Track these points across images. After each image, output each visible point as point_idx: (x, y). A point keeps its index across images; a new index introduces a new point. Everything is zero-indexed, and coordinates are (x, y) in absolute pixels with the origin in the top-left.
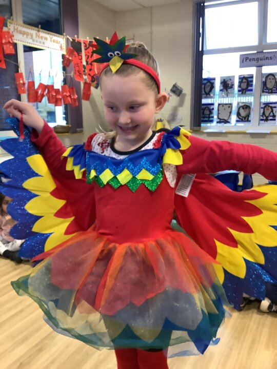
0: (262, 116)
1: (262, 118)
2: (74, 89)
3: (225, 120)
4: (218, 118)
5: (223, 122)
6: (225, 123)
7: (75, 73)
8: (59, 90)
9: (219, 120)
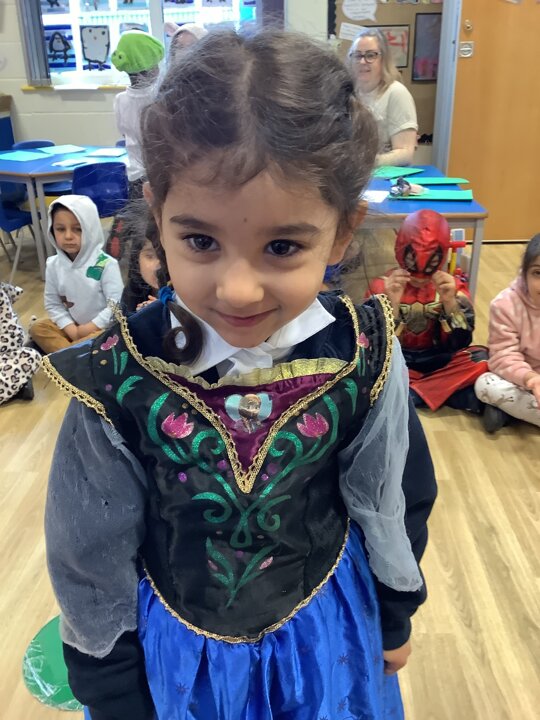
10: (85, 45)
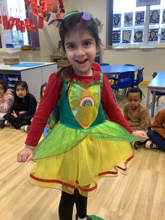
0: (150, 38)
1: (149, 39)
2: (33, 21)
3: (127, 41)
4: (123, 40)
5: (126, 42)
6: (127, 43)
7: (33, 10)
8: (23, 21)
9: (123, 41)
10: (124, 36)
